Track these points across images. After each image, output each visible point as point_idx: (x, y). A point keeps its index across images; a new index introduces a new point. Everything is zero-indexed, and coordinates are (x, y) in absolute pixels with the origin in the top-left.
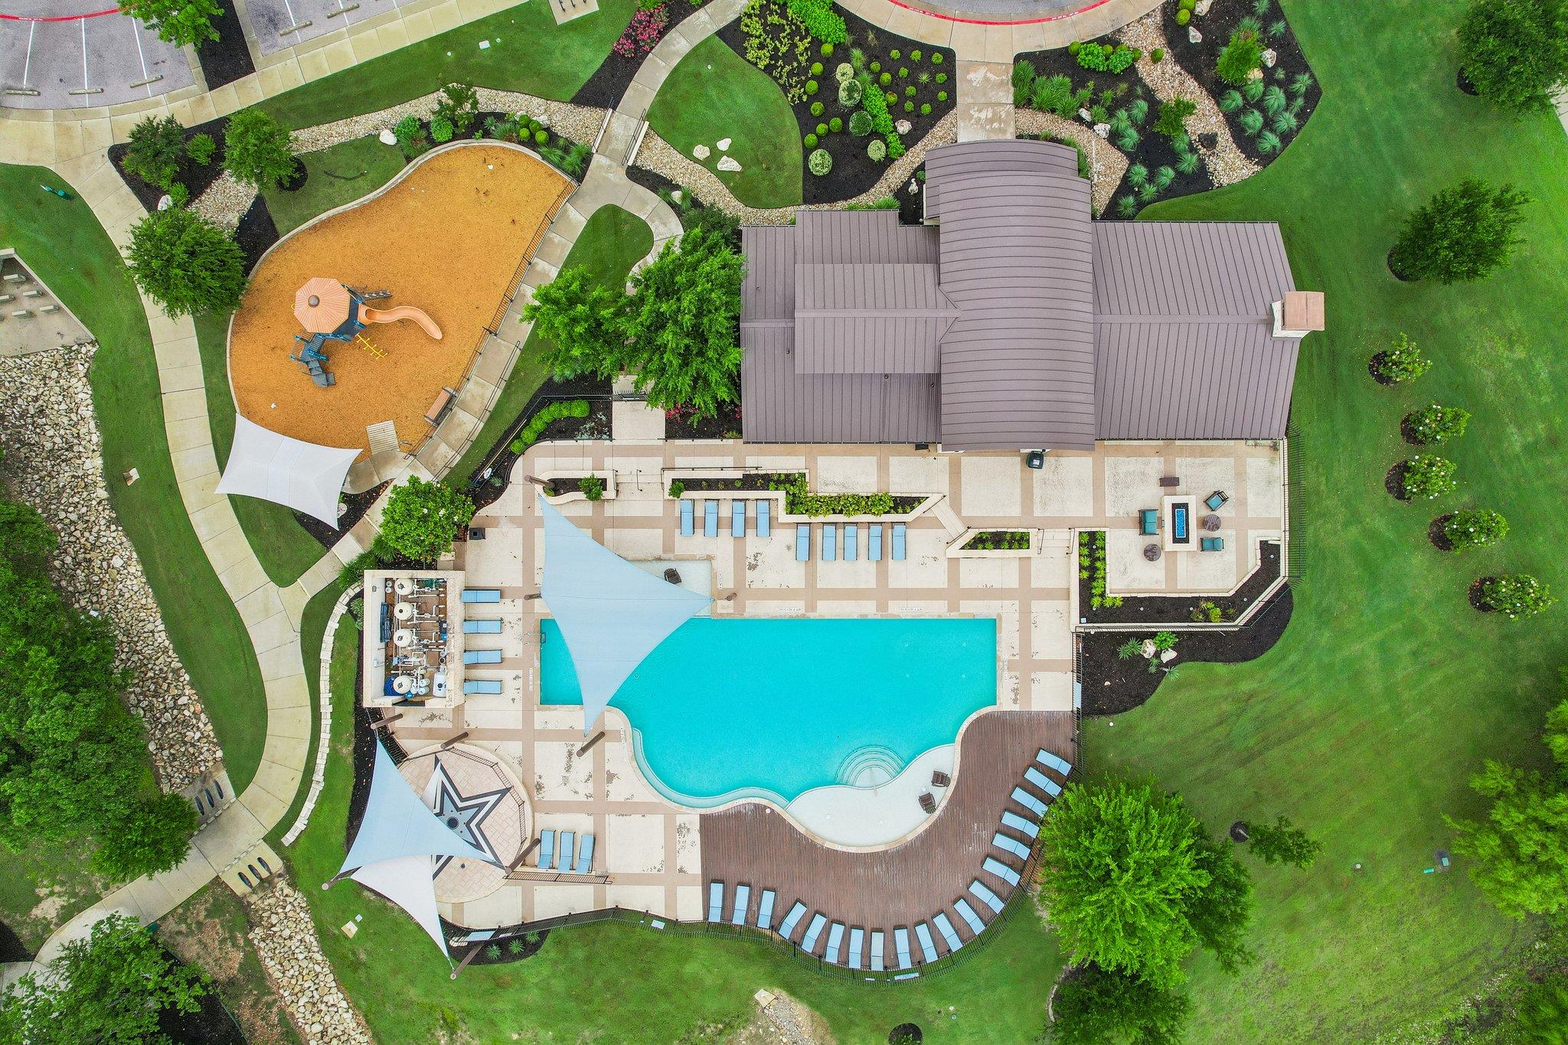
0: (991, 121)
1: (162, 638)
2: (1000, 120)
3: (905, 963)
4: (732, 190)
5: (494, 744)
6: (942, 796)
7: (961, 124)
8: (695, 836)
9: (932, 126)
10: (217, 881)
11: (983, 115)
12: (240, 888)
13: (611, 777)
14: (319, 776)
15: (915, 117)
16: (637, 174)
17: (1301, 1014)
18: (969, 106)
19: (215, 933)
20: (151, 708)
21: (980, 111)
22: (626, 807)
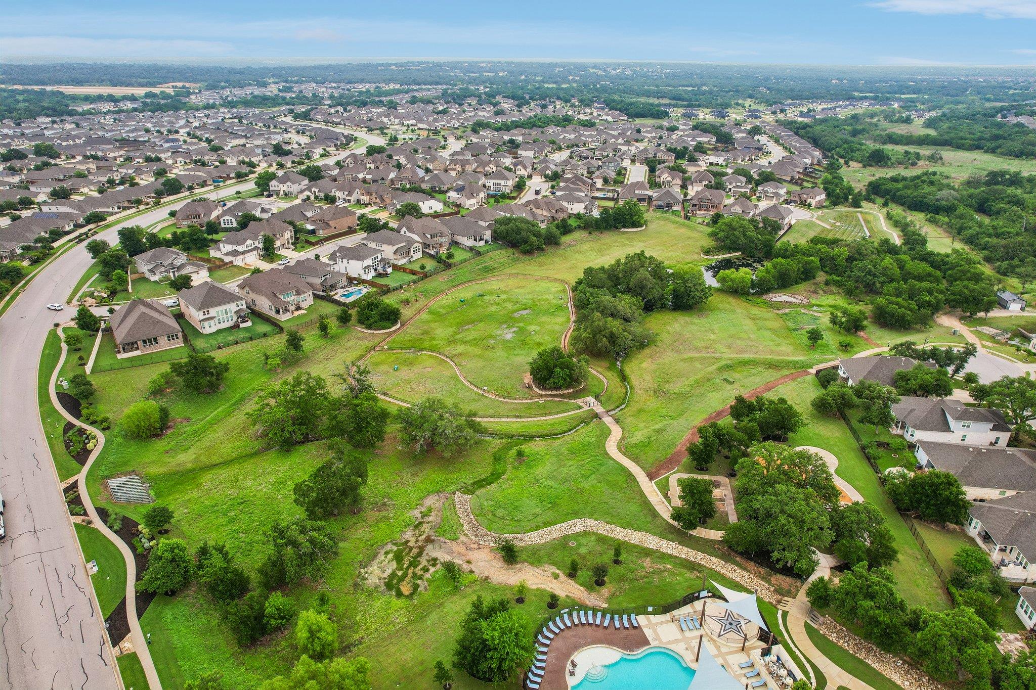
1: (870, 662)
3: (566, 616)
5: (732, 650)
6: (569, 667)
8: (650, 639)
10: (794, 598)
12: (786, 598)
13: (687, 649)
14: (783, 630)
17: (415, 637)
19: (785, 586)
20: (855, 640)
22: (677, 641)
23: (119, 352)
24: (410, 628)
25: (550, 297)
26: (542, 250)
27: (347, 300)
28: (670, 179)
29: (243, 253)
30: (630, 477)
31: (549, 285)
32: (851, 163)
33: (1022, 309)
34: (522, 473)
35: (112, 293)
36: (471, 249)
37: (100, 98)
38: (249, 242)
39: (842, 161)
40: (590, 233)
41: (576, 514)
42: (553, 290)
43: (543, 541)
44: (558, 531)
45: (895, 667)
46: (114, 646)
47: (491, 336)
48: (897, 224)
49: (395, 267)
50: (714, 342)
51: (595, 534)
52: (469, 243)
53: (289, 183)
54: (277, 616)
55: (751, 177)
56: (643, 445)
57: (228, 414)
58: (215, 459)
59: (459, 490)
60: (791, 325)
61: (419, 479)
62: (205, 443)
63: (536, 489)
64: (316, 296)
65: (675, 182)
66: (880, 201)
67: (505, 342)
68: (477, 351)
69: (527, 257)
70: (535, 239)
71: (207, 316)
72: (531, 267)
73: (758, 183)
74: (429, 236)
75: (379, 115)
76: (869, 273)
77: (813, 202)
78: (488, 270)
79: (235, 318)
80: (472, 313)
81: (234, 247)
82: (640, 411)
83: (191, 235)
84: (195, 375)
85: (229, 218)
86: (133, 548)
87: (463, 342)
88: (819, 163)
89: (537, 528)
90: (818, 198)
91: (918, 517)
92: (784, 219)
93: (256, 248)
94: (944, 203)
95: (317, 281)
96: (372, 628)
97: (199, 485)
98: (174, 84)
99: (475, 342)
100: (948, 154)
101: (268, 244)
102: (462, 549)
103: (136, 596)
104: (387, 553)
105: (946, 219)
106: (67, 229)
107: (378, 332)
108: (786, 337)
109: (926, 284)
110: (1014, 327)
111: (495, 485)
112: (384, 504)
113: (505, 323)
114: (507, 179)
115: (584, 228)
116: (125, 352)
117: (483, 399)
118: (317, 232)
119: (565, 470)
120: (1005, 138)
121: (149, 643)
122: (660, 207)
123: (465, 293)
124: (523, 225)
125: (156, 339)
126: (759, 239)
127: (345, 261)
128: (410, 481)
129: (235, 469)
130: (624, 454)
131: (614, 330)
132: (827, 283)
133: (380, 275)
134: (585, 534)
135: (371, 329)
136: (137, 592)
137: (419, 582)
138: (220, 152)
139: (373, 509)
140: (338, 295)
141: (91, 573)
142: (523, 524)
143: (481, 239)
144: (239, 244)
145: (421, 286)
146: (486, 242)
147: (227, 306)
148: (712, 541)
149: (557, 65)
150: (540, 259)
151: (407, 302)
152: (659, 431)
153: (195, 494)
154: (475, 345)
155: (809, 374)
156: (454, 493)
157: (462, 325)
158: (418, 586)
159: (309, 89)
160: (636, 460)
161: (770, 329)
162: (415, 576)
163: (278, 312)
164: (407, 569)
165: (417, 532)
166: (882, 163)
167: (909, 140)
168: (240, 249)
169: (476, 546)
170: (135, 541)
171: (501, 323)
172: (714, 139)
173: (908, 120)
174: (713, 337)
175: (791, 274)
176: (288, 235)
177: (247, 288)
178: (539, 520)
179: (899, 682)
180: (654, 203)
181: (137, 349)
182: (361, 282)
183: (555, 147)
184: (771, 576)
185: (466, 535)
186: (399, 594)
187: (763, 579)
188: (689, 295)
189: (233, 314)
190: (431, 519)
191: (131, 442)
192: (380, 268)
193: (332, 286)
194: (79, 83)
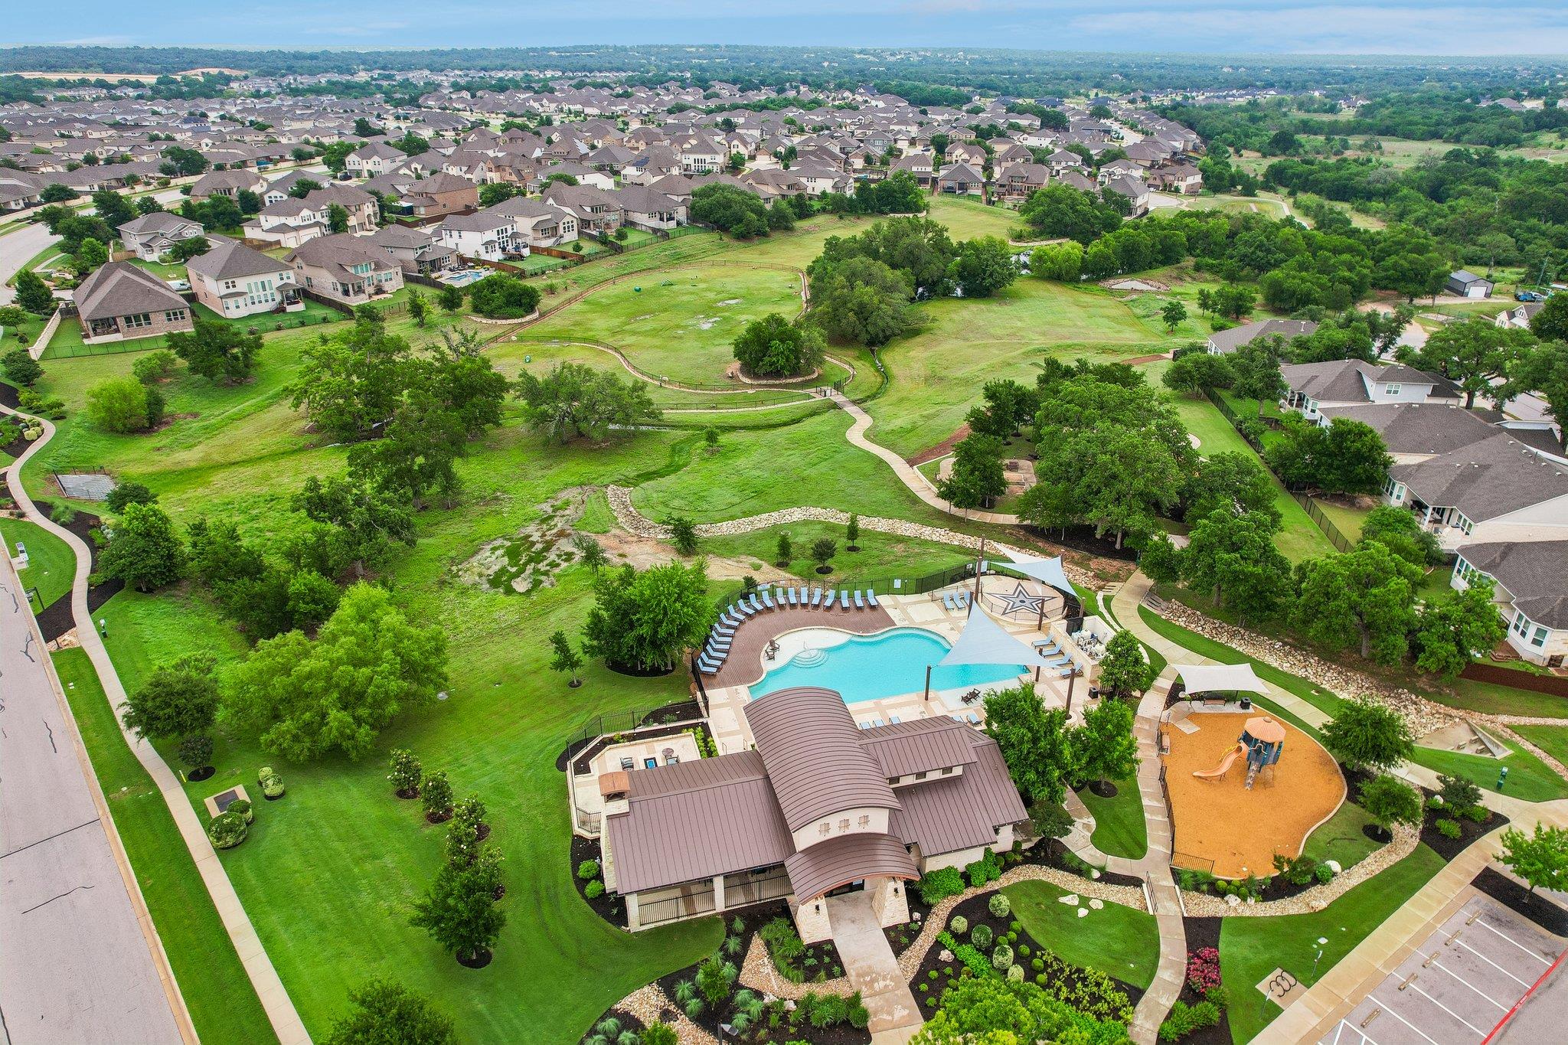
0: (873, 981)
1: (1234, 646)
2: (866, 983)
3: (765, 594)
4: (1057, 887)
5: (1022, 628)
7: (898, 972)
8: (895, 619)
9: (922, 965)
10: (1125, 581)
11: (882, 984)
12: (1111, 583)
13: (953, 629)
15: (939, 965)
16: (1136, 882)
18: (897, 987)
19: (1111, 570)
20: (1213, 623)
21: (886, 986)
22: (938, 621)
23: (87, 336)
24: (522, 626)
25: (775, 286)
26: (765, 235)
27: (457, 285)
28: (966, 156)
29: (297, 229)
30: (881, 463)
31: (773, 273)
32: (1243, 152)
33: (1488, 295)
34: (715, 466)
35: (80, 274)
36: (655, 231)
37: (84, 83)
38: (305, 213)
39: (1231, 150)
40: (841, 218)
41: (793, 503)
42: (780, 279)
43: (739, 532)
44: (764, 521)
45: (1272, 650)
46: (47, 641)
47: (678, 327)
48: (1307, 211)
49: (535, 250)
50: (1020, 329)
51: (820, 522)
52: (655, 223)
53: (376, 158)
54: (308, 599)
55: (1090, 157)
56: (904, 432)
57: (261, 408)
58: (235, 456)
59: (614, 482)
60: (1139, 311)
61: (555, 470)
62: (221, 439)
63: (735, 479)
64: (408, 279)
65: (974, 160)
66: (1284, 191)
67: (701, 332)
68: (657, 341)
69: (742, 244)
70: (754, 216)
71: (232, 290)
72: (749, 254)
73: (1099, 165)
74: (588, 209)
75: (527, 100)
76: (1260, 247)
77: (1183, 186)
78: (680, 259)
79: (278, 298)
80: (652, 303)
81: (283, 220)
82: (901, 400)
83: (213, 206)
84: (207, 355)
85: (278, 194)
86: (90, 541)
87: (634, 333)
88: (1195, 149)
89: (732, 518)
90: (1190, 180)
91: (1319, 496)
92: (1135, 197)
93: (317, 224)
94: (1379, 186)
95: (410, 256)
96: (463, 627)
97: (206, 484)
98: (205, 70)
99: (655, 333)
100: (1388, 144)
101: (337, 219)
102: (614, 543)
103: (89, 591)
104: (494, 549)
105: (1382, 205)
106: (13, 206)
107: (504, 322)
108: (1132, 325)
109: (1346, 257)
110: (1474, 314)
111: (673, 476)
112: (496, 499)
113: (702, 312)
114: (716, 153)
115: (832, 212)
116: (96, 334)
117: (662, 391)
118: (416, 210)
119: (781, 460)
120: (1474, 121)
121: (105, 635)
122: (949, 191)
123: (646, 282)
124: (735, 196)
125: (147, 317)
126: (1097, 217)
127: (455, 234)
128: (539, 474)
129: (268, 466)
130: (873, 441)
131: (866, 298)
132: (1198, 268)
133: (511, 258)
134: (806, 523)
135: (492, 317)
136: (90, 585)
137: (543, 578)
138: (270, 130)
139: (477, 504)
140: (445, 277)
141: (17, 567)
142: (711, 514)
143: (671, 219)
144: (289, 214)
145: (575, 272)
146: (679, 224)
147: (265, 278)
148: (1001, 525)
149: (804, 50)
150: (763, 247)
151: (551, 290)
152: (928, 417)
153: (200, 492)
154: (654, 336)
155: (1161, 358)
156: (607, 486)
157: (633, 316)
158: (541, 582)
159: (419, 77)
160: (891, 447)
161: (1108, 317)
162: (536, 571)
163: (346, 293)
164: (526, 564)
165: (545, 527)
166: (1291, 151)
167: (1333, 129)
168: (292, 222)
169: (635, 539)
170: (93, 533)
171: (696, 313)
172: (1038, 123)
173: (1333, 110)
174: (1019, 324)
175: (1143, 249)
176: (369, 209)
177: (299, 260)
178: (736, 510)
179: (1275, 665)
180: (941, 184)
181: (117, 331)
182: (479, 262)
183: (793, 128)
184: (1089, 559)
185: (622, 528)
186: (509, 591)
187: (1077, 564)
188: (984, 272)
189: (274, 291)
190: (567, 512)
191: (98, 436)
192: (510, 248)
193: (433, 263)
194: (52, 68)
